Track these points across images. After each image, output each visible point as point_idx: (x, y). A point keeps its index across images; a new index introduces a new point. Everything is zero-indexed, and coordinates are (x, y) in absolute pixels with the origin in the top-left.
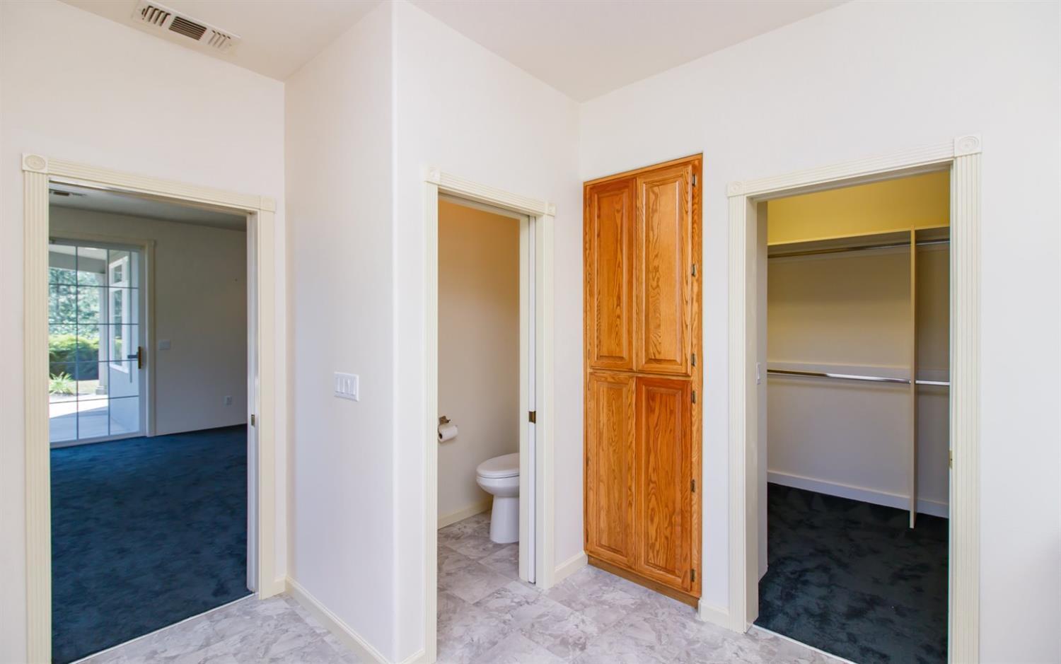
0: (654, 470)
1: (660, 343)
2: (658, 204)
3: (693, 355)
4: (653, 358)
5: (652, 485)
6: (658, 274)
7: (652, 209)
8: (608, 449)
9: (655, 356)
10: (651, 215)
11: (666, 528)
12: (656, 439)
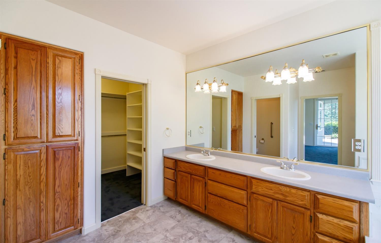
0: (59, 186)
1: (62, 128)
2: (61, 65)
3: (79, 132)
4: (58, 135)
5: (57, 194)
6: (61, 96)
7: (57, 66)
8: (25, 188)
9: (59, 134)
10: (56, 69)
11: (66, 209)
12: (60, 172)
